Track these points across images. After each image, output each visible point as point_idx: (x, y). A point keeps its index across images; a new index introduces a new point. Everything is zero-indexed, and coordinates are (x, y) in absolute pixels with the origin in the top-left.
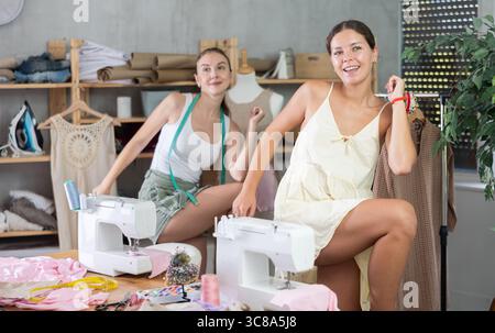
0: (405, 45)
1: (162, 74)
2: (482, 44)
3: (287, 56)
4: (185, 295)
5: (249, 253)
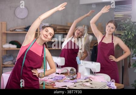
1: (57, 30)
3: (87, 27)
4: (73, 77)
5: (86, 68)
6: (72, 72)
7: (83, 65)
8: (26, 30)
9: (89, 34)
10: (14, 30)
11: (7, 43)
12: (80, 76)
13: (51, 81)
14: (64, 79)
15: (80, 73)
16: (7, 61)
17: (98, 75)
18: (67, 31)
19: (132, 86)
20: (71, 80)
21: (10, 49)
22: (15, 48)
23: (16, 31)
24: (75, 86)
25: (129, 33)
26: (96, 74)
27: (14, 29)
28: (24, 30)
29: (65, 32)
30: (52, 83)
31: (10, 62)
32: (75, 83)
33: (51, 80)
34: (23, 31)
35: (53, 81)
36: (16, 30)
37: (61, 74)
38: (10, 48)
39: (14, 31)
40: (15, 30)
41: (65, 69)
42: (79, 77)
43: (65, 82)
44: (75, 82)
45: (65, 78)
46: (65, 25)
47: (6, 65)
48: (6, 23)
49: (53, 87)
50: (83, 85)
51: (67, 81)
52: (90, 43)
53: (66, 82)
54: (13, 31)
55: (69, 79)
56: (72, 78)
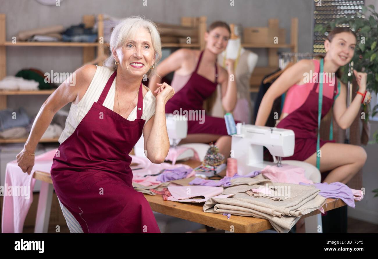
0: (315, 23)
2: (366, 23)
4: (215, 172)
5: (253, 145)
6: (212, 156)
7: (242, 135)
8: (65, 37)
9: (246, 48)
10: (31, 38)
11: (7, 74)
12: (236, 168)
13: (154, 184)
14: (189, 176)
15: (236, 161)
16: (11, 127)
17: (287, 165)
18: (182, 40)
19: (375, 194)
20: (210, 178)
21: (20, 93)
22: (33, 90)
23: (36, 41)
24: (231, 197)
25: (372, 47)
26: (284, 162)
27: (31, 33)
28: (60, 37)
29: (178, 42)
30: (160, 190)
31: (18, 129)
32: (225, 188)
33: (153, 179)
34: (56, 39)
35: (161, 184)
36: (36, 38)
37: (178, 162)
38: (18, 90)
39: (31, 41)
40: (33, 36)
41: (189, 149)
42: (233, 171)
43: (195, 185)
44: (226, 185)
45: (193, 173)
46: (176, 22)
47: (8, 138)
48: (6, 19)
49: (166, 200)
50: (251, 193)
51: (201, 181)
52: (249, 76)
53: (199, 185)
54: (26, 41)
55: (204, 176)
56: (211, 174)
